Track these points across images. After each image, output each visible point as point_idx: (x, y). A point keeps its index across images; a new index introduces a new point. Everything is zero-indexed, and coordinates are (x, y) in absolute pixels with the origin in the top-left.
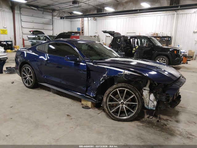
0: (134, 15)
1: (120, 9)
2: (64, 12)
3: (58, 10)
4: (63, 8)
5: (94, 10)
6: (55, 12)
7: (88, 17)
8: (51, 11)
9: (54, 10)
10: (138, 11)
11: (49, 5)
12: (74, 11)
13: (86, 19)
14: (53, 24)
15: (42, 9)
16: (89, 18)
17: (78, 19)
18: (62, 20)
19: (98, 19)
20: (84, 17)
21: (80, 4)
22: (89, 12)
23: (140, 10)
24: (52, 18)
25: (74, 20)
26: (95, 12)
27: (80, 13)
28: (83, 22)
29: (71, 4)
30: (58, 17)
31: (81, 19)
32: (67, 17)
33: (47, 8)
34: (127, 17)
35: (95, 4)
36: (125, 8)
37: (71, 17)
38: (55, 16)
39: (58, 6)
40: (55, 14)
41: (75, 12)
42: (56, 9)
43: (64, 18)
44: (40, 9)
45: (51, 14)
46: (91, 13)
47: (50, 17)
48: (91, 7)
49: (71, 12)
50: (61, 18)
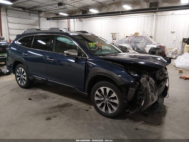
0: (117, 17)
1: (104, 11)
2: (51, 13)
3: (44, 12)
4: (49, 10)
5: (79, 12)
6: (41, 13)
7: (74, 18)
8: (38, 13)
9: (40, 12)
10: (121, 13)
11: (35, 7)
12: (60, 12)
13: (72, 20)
14: (39, 25)
15: (28, 11)
16: (75, 20)
17: (65, 20)
18: (49, 21)
19: (84, 20)
20: (69, 19)
21: (66, 6)
22: (75, 14)
23: (122, 12)
24: (39, 19)
25: (60, 21)
26: (81, 14)
27: (66, 15)
28: (69, 23)
29: (57, 6)
30: (44, 18)
31: (67, 20)
32: (53, 19)
33: (33, 10)
34: (111, 18)
35: (80, 6)
36: (108, 9)
37: (58, 18)
38: (42, 17)
39: (44, 7)
40: (41, 15)
41: (61, 14)
42: (42, 10)
43: (50, 19)
44: (26, 10)
45: (38, 15)
46: (77, 15)
47: (37, 18)
48: (76, 8)
49: (57, 13)
50: (48, 19)
